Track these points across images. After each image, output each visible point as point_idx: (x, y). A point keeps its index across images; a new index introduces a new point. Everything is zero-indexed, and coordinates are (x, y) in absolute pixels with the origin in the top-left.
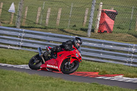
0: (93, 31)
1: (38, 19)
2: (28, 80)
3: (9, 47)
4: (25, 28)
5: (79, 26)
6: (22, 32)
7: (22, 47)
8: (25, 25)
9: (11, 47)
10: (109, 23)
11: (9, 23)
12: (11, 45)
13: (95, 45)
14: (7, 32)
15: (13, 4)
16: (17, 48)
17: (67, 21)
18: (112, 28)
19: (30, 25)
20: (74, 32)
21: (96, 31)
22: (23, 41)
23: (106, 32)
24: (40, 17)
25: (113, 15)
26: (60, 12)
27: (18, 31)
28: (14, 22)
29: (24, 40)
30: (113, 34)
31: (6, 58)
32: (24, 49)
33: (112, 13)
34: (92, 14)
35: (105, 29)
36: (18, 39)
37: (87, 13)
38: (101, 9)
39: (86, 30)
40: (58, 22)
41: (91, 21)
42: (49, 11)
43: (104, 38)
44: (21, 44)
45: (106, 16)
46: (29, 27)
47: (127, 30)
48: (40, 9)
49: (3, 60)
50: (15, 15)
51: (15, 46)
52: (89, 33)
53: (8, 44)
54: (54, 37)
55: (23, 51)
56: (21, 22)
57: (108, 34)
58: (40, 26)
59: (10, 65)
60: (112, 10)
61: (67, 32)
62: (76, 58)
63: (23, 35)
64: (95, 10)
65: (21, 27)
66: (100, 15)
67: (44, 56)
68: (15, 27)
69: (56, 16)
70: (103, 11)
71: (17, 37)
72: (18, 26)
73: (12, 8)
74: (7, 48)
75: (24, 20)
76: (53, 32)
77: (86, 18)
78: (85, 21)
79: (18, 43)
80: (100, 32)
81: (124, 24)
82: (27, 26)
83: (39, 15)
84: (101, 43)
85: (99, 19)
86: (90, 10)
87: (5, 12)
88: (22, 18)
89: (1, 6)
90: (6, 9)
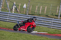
1: (36, 11)
2: (32, 38)
4: (31, 15)
5: (54, 14)
6: (29, 17)
8: (30, 14)
11: (23, 13)
14: (23, 17)
15: (25, 4)
17: (49, 12)
20: (52, 17)
24: (37, 10)
26: (46, 8)
28: (25, 12)
34: (60, 9)
37: (58, 8)
39: (58, 16)
40: (45, 12)
41: (60, 12)
42: (41, 7)
46: (32, 15)
48: (37, 6)
50: (26, 9)
52: (59, 17)
54: (44, 19)
56: (29, 12)
58: (37, 14)
61: (49, 17)
65: (29, 14)
68: (26, 14)
69: (44, 10)
72: (27, 14)
73: (25, 6)
75: (30, 12)
76: (43, 17)
77: (57, 10)
78: (57, 12)
82: (31, 14)
83: (37, 9)
87: (21, 8)
88: (29, 10)
89: (20, 5)
90: (22, 7)
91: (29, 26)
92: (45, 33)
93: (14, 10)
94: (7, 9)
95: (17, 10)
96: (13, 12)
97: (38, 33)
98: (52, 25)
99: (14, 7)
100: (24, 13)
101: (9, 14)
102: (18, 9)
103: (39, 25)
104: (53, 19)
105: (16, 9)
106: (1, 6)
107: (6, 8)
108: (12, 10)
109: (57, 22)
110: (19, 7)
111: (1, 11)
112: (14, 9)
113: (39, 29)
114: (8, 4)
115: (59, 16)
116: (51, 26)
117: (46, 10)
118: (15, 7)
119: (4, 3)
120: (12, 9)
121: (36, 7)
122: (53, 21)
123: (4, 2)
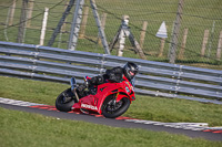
1: (204, 49)
3: (157, 93)
6: (178, 69)
7: (179, 93)
8: (182, 59)
9: (161, 94)
11: (157, 55)
12: (160, 90)
15: (163, 25)
16: (171, 95)
19: (191, 59)
22: (180, 85)
24: (207, 46)
27: (172, 68)
28: (165, 54)
29: (182, 82)
31: (153, 111)
32: (181, 97)
36: (173, 80)
44: (177, 89)
46: (189, 62)
48: (207, 32)
49: (147, 115)
50: (167, 42)
51: (168, 91)
53: (156, 90)
55: (180, 100)
56: (177, 53)
58: (208, 60)
59: (158, 124)
63: (180, 74)
65: (178, 61)
68: (167, 61)
71: (170, 77)
72: (172, 60)
73: (163, 30)
74: (154, 96)
75: (182, 51)
79: (171, 88)
82: (186, 59)
83: (205, 42)
87: (150, 37)
88: (179, 46)
89: (145, 28)
90: (152, 33)
91: (111, 97)
93: (122, 47)
94: (96, 43)
95: (134, 46)
96: (121, 53)
97: (211, 131)
99: (122, 34)
100: (161, 55)
101: (106, 59)
102: (136, 43)
103: (216, 102)
105: (130, 41)
106: (77, 30)
107: (95, 39)
108: (116, 46)
110: (143, 34)
111: (77, 49)
112: (122, 41)
113: (214, 117)
114: (101, 23)
118: (128, 33)
119: (85, 21)
120: (117, 40)
121: (203, 33)
123: (86, 17)
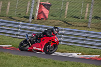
0: (33, 18)
5: (23, 14)
10: (45, 12)
13: (35, 28)
17: (14, 11)
18: (47, 15)
20: (19, 19)
21: (36, 18)
23: (43, 19)
25: (48, 7)
26: (9, 4)
30: (48, 20)
33: (47, 5)
34: (33, 6)
35: (42, 17)
37: (29, 5)
38: (39, 2)
39: (28, 18)
40: (8, 12)
41: (32, 11)
42: (1, 4)
43: (41, 23)
45: (43, 7)
47: (58, 18)
52: (30, 20)
57: (44, 20)
60: (48, 3)
61: (14, 19)
62: (55, 42)
64: (35, 3)
66: (38, 6)
67: (30, 41)
69: (6, 7)
70: (40, 4)
76: (4, 19)
77: (28, 8)
78: (28, 11)
80: (38, 19)
81: (56, 13)
84: (39, 27)
85: (38, 9)
86: (31, 3)
92: (7, 46)
98: (19, 33)
104: (21, 23)
109: (27, 27)
115: (31, 18)
116: (17, 35)
117: (8, 7)
122: (20, 26)
